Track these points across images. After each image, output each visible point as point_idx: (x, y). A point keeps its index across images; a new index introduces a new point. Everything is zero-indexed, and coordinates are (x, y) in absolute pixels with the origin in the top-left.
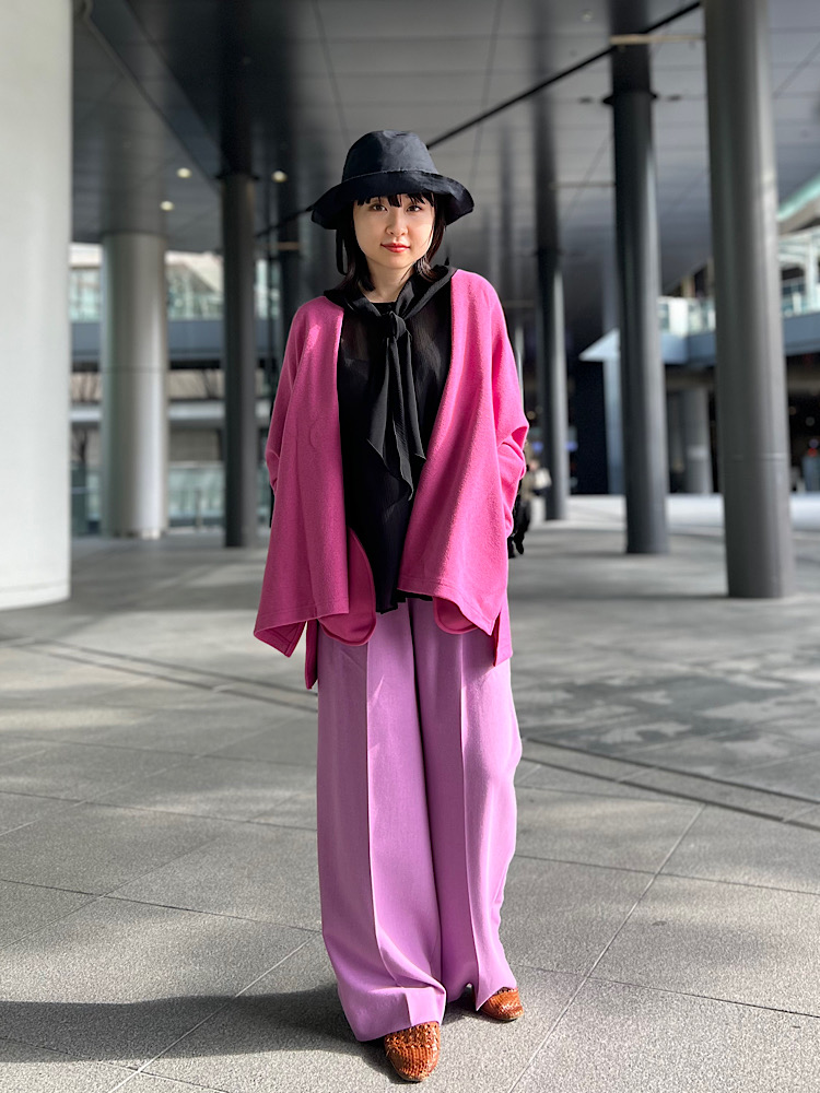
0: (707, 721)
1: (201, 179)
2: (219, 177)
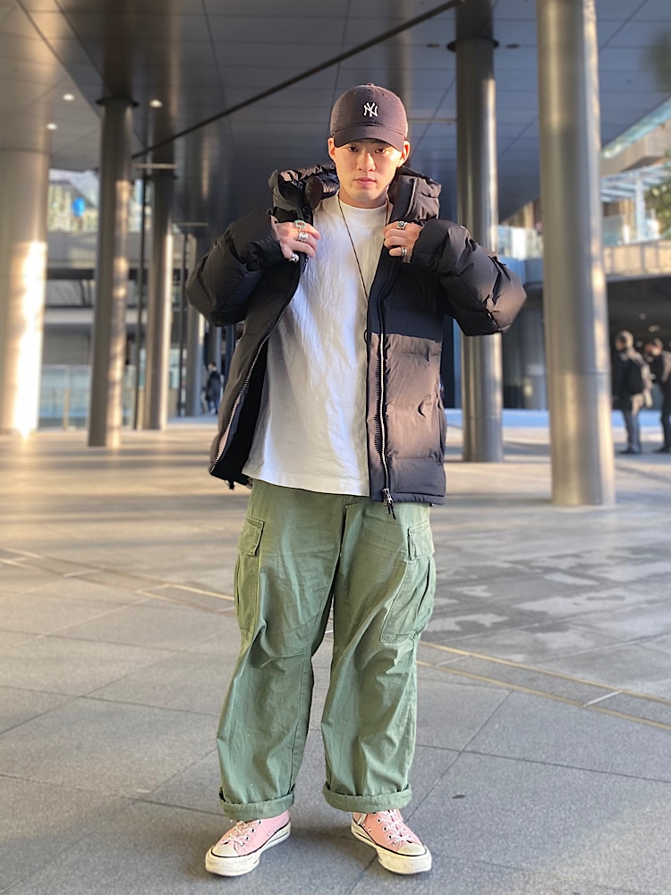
0: (522, 613)
1: (84, 102)
2: (99, 102)
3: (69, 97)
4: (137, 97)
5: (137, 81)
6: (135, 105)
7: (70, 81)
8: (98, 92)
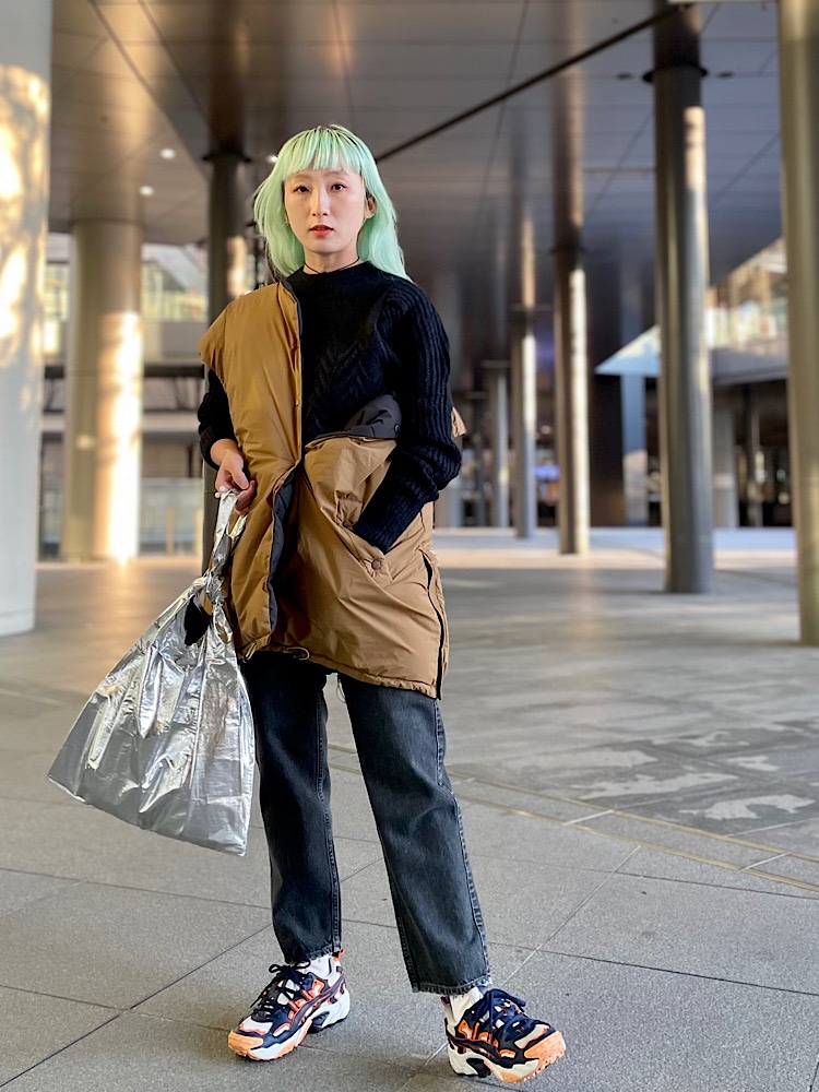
1: (187, 160)
2: (206, 159)
3: (168, 154)
4: (249, 151)
5: (250, 130)
6: (248, 161)
7: (171, 133)
8: (203, 145)
